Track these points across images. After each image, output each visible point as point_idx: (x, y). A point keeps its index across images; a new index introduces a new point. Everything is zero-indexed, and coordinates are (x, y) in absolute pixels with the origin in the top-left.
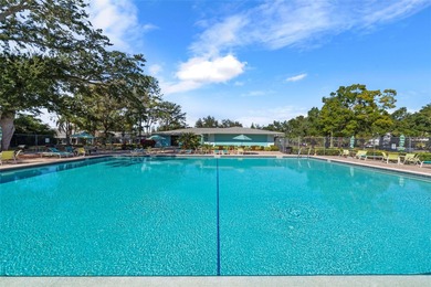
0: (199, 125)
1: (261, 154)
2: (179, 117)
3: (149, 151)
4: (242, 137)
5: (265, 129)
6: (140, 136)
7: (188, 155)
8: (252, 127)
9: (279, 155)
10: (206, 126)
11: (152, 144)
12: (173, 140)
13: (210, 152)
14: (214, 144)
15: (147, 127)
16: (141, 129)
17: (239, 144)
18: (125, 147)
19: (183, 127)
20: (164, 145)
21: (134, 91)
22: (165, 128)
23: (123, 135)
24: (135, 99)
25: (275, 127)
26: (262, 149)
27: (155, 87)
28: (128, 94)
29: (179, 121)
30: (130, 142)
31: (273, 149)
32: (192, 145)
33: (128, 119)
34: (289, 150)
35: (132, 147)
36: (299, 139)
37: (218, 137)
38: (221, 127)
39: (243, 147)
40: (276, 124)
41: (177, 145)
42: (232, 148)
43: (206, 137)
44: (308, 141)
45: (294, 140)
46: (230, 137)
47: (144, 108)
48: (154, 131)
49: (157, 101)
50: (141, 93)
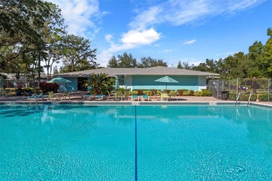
0: (113, 64)
1: (190, 100)
2: (87, 55)
3: (51, 97)
4: (166, 79)
5: (195, 68)
6: (39, 78)
7: (99, 101)
8: (180, 67)
9: (213, 102)
10: (121, 66)
11: (54, 88)
12: (81, 83)
13: (127, 99)
14: (132, 88)
15: (48, 66)
16: (40, 69)
17: (162, 88)
18: (20, 93)
19: (93, 68)
20: (69, 89)
21: (31, 22)
22: (70, 68)
23: (18, 77)
24: (31, 32)
25: (208, 66)
26: (192, 94)
27: (56, 17)
28: (23, 26)
29: (88, 59)
30: (27, 86)
31: (204, 94)
32: (104, 90)
33: (24, 57)
34: (225, 95)
35: (29, 93)
36: (237, 82)
37: (137, 80)
38: (141, 67)
39: (168, 92)
40: (209, 62)
41: (86, 89)
42: (154, 93)
43: (122, 79)
44: (249, 83)
45: (232, 82)
46: (151, 80)
47: (44, 44)
48: (56, 71)
49: (60, 34)
50: (39, 23)
